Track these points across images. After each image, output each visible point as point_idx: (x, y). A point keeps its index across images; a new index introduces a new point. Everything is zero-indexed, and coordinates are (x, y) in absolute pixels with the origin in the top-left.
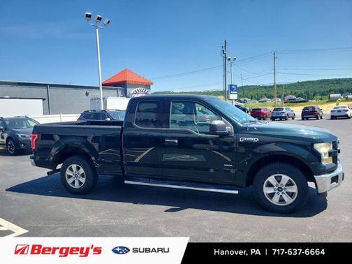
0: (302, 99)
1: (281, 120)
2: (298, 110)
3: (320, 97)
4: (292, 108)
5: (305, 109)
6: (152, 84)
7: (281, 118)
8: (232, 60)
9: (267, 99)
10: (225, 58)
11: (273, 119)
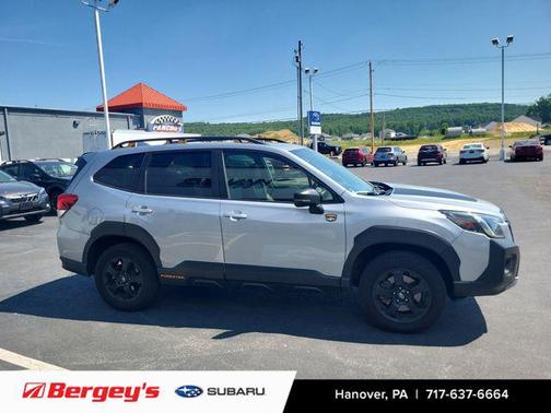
0: (404, 135)
1: (386, 166)
2: (411, 150)
3: (428, 131)
4: (403, 148)
5: (423, 148)
6: (185, 109)
7: (387, 163)
8: (311, 73)
9: (353, 135)
10: (300, 68)
11: (376, 164)
